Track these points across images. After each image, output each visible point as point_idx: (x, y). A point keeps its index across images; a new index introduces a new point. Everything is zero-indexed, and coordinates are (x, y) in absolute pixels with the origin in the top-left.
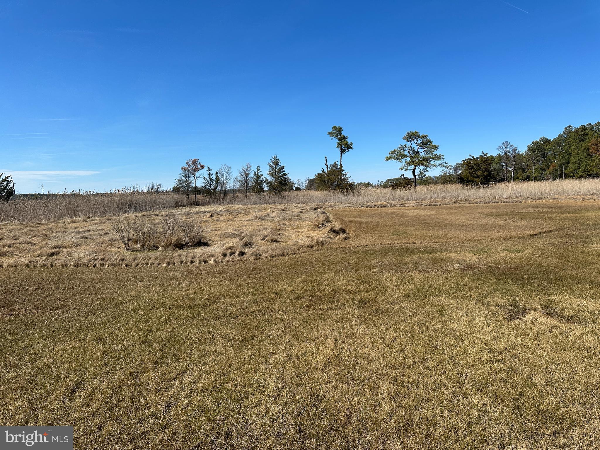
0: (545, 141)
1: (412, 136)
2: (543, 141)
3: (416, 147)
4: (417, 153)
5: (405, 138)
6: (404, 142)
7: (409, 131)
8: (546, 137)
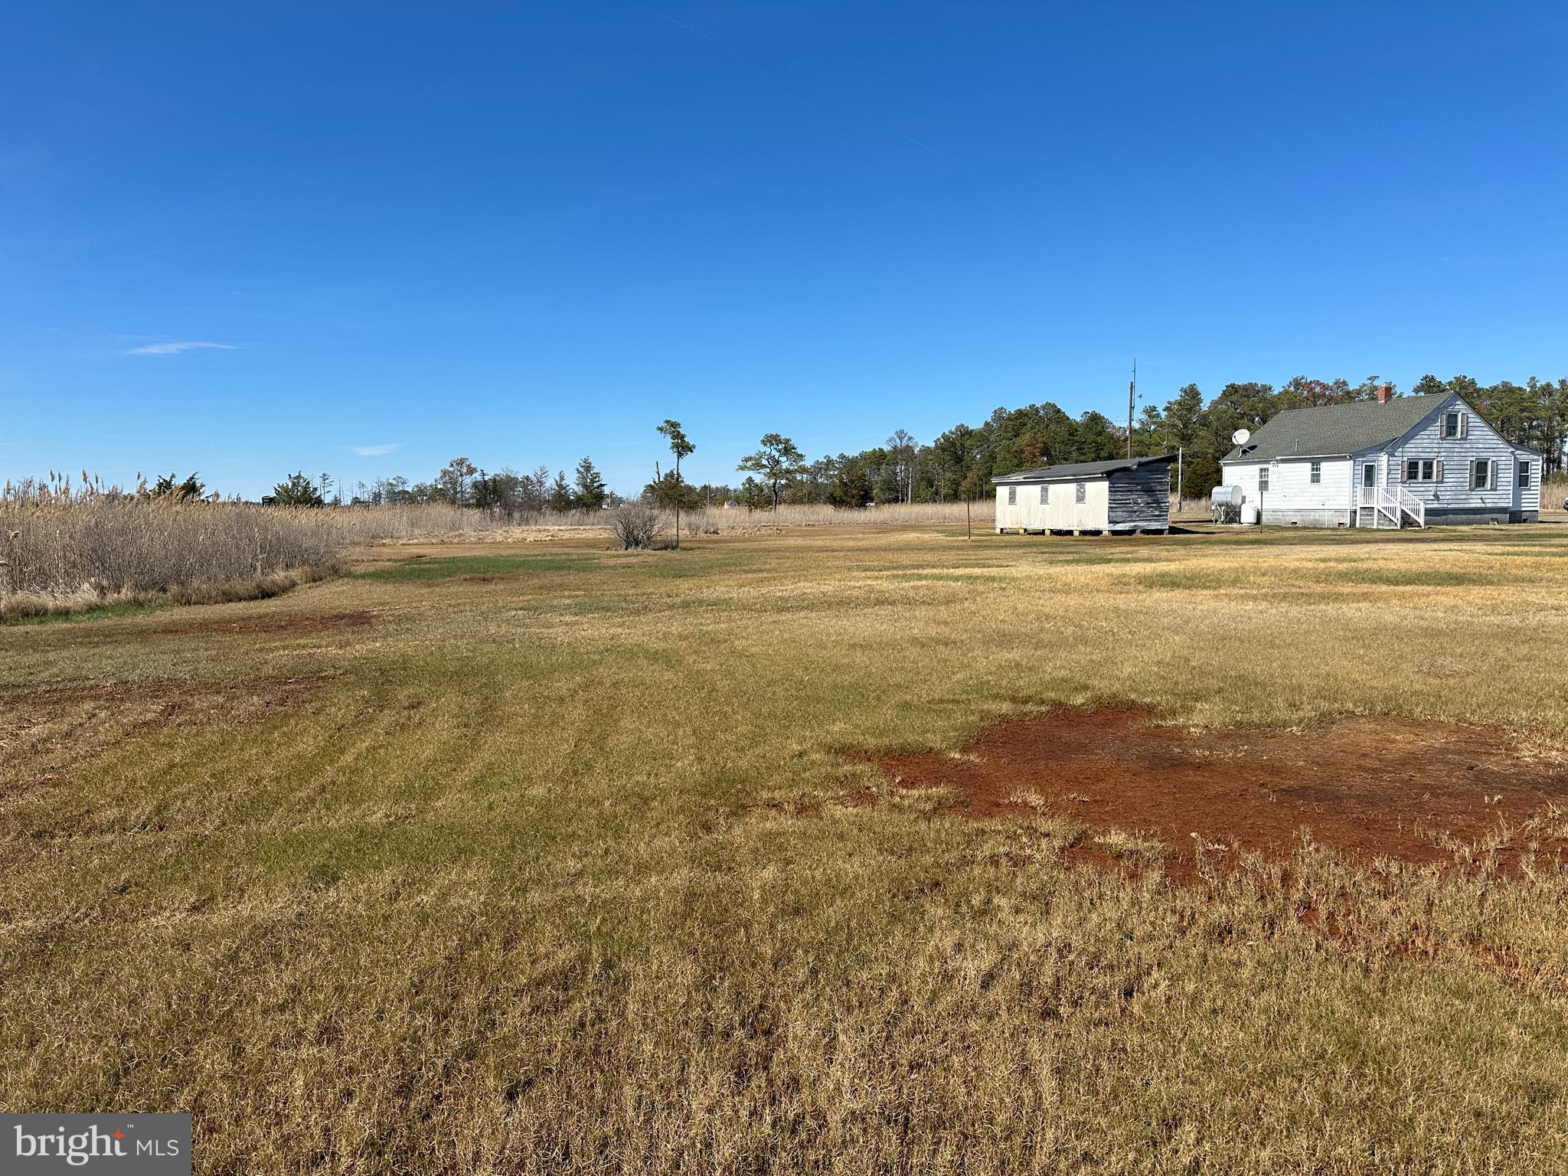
0: (965, 433)
1: (772, 440)
2: (961, 431)
3: (777, 455)
4: (778, 462)
5: (764, 443)
6: (763, 449)
7: (769, 433)
8: (966, 425)
